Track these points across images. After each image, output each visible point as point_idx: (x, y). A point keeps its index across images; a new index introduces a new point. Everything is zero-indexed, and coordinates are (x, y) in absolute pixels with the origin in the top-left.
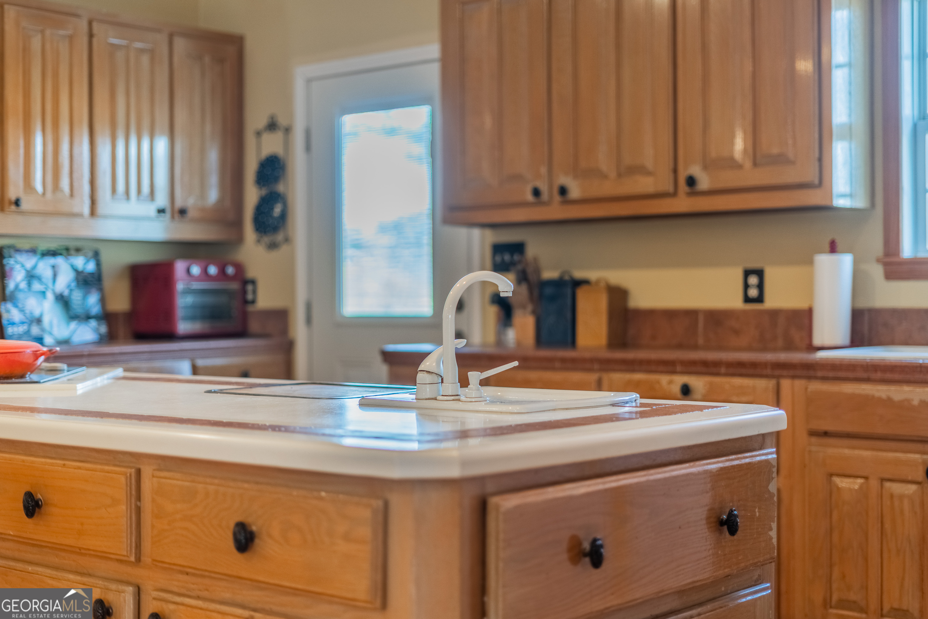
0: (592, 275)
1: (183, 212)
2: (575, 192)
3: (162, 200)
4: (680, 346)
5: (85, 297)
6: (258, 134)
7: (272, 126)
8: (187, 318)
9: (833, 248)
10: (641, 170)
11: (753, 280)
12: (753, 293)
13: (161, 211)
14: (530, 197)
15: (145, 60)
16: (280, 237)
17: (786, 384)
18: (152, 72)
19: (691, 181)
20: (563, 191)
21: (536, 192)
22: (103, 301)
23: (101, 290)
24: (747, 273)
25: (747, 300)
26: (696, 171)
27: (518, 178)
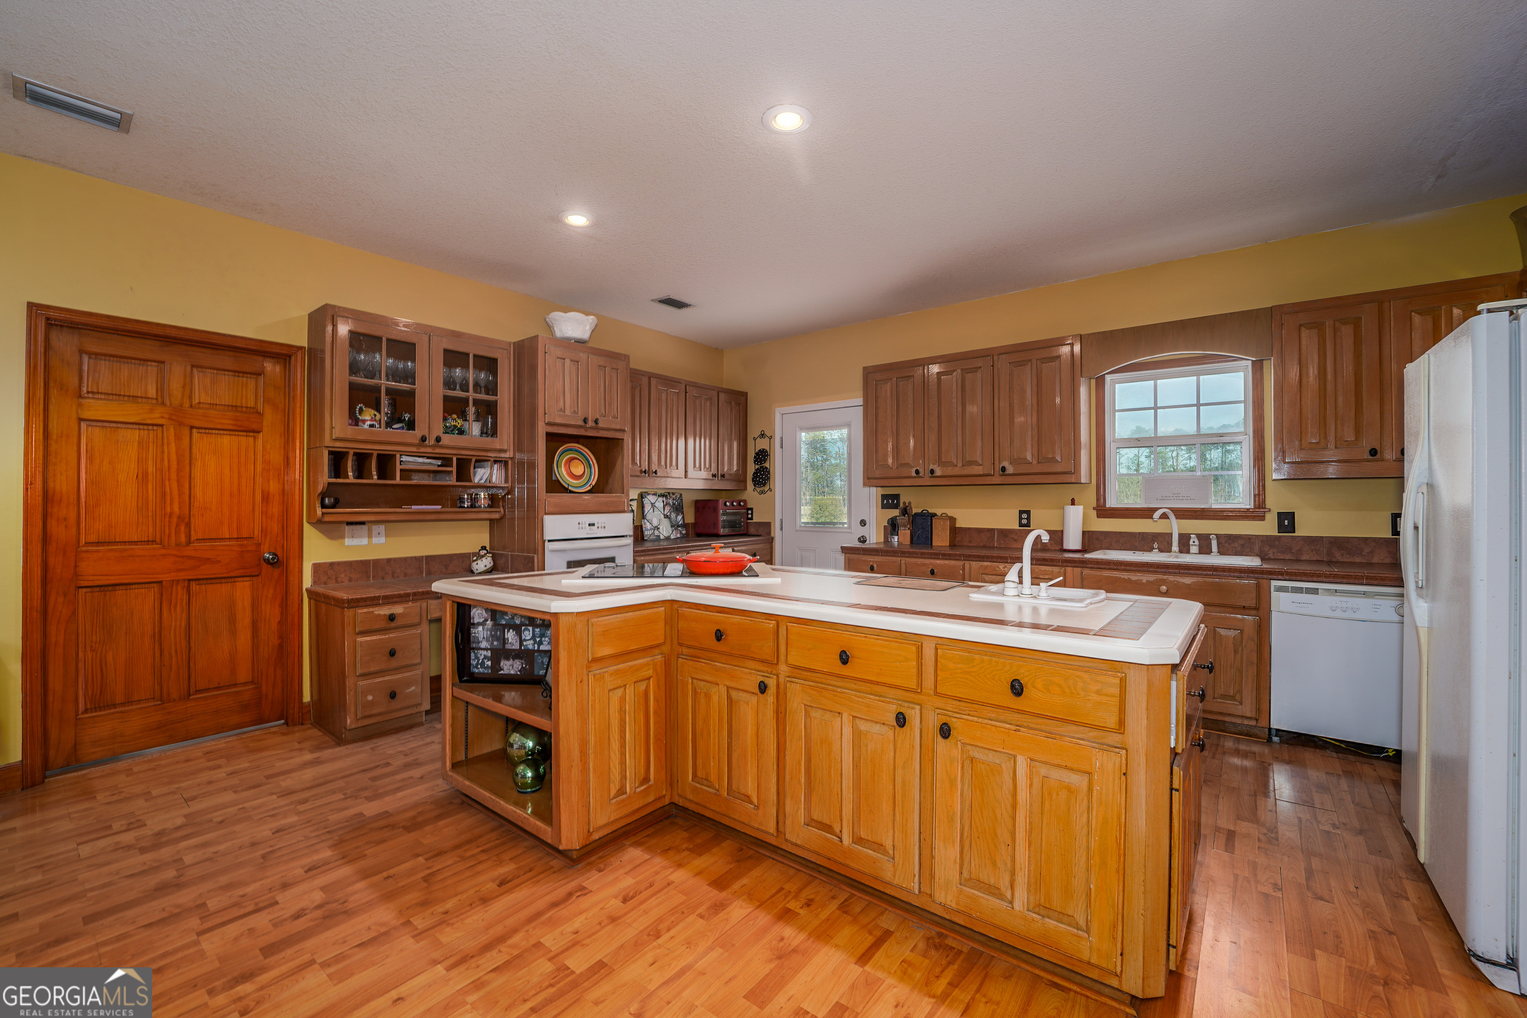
0: (939, 512)
1: (723, 476)
2: (938, 472)
3: (714, 471)
4: (985, 547)
5: (676, 517)
6: (755, 439)
7: (763, 435)
8: (724, 527)
9: (1073, 503)
10: (975, 463)
11: (1025, 516)
12: (1024, 522)
13: (714, 476)
14: (914, 474)
15: (708, 403)
16: (766, 488)
17: (1069, 569)
18: (711, 410)
19: (1004, 469)
20: (932, 472)
21: (917, 472)
22: (683, 518)
23: (683, 513)
24: (1021, 512)
25: (1021, 525)
26: (1006, 464)
27: (907, 465)
